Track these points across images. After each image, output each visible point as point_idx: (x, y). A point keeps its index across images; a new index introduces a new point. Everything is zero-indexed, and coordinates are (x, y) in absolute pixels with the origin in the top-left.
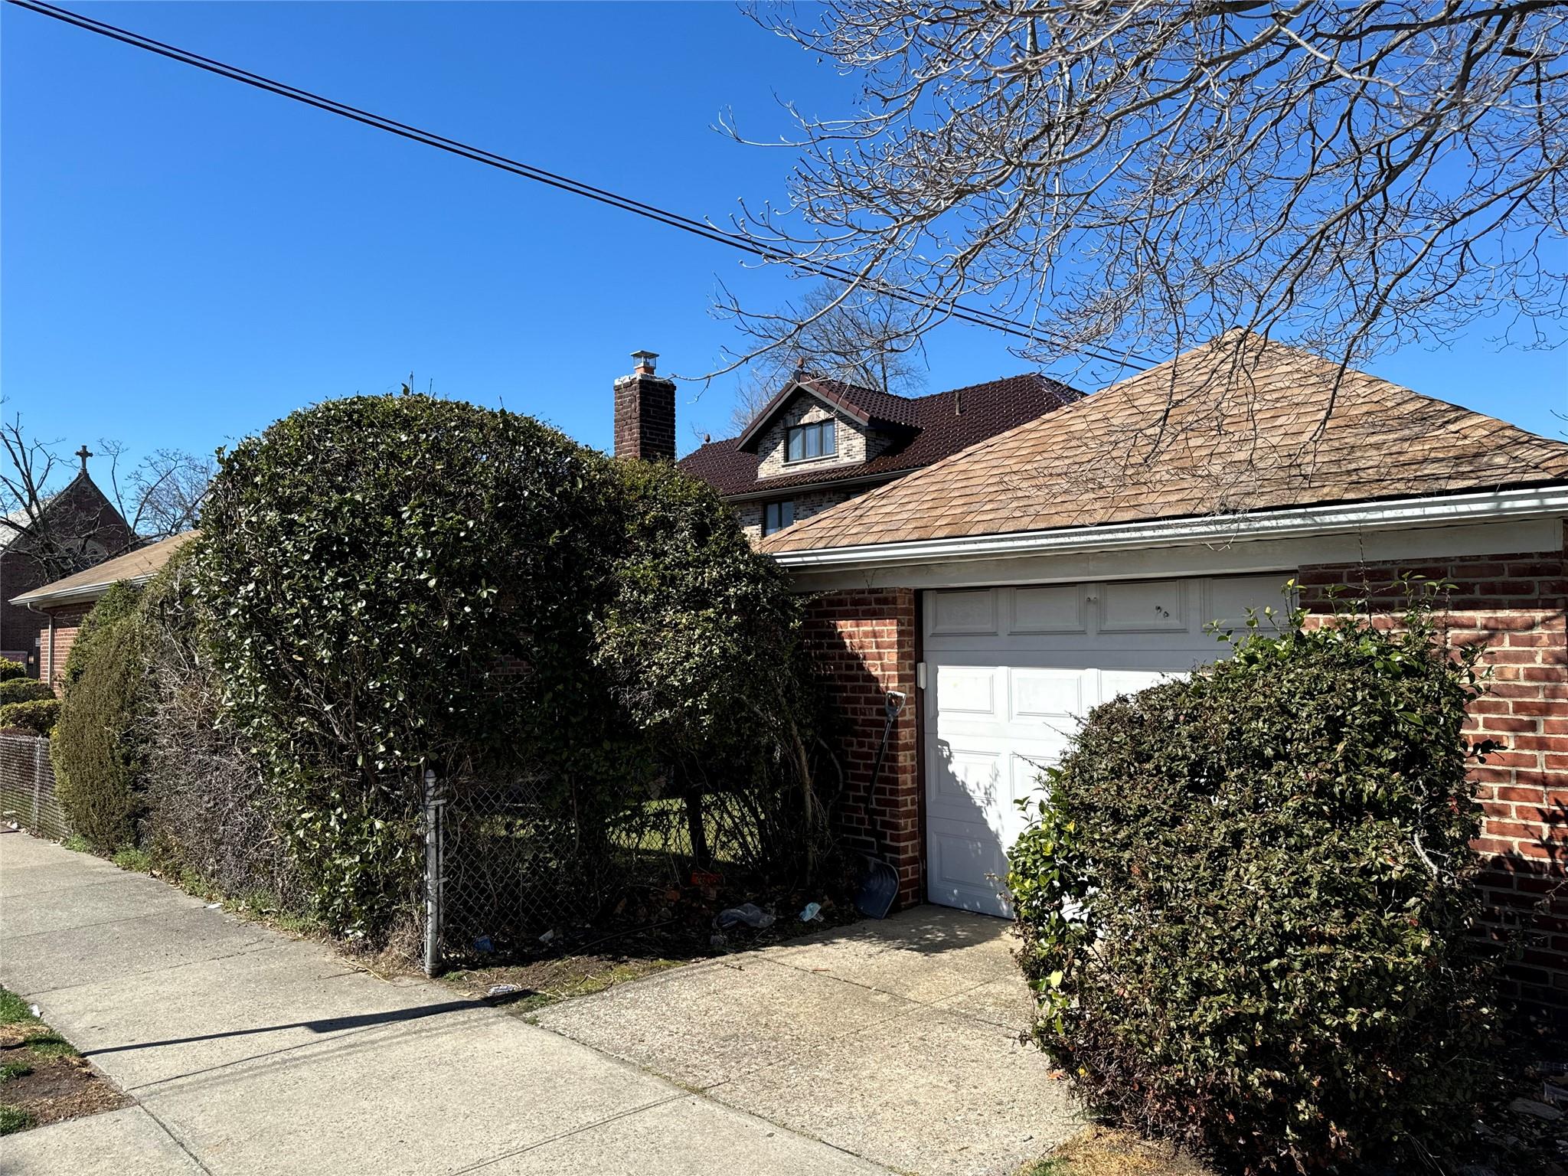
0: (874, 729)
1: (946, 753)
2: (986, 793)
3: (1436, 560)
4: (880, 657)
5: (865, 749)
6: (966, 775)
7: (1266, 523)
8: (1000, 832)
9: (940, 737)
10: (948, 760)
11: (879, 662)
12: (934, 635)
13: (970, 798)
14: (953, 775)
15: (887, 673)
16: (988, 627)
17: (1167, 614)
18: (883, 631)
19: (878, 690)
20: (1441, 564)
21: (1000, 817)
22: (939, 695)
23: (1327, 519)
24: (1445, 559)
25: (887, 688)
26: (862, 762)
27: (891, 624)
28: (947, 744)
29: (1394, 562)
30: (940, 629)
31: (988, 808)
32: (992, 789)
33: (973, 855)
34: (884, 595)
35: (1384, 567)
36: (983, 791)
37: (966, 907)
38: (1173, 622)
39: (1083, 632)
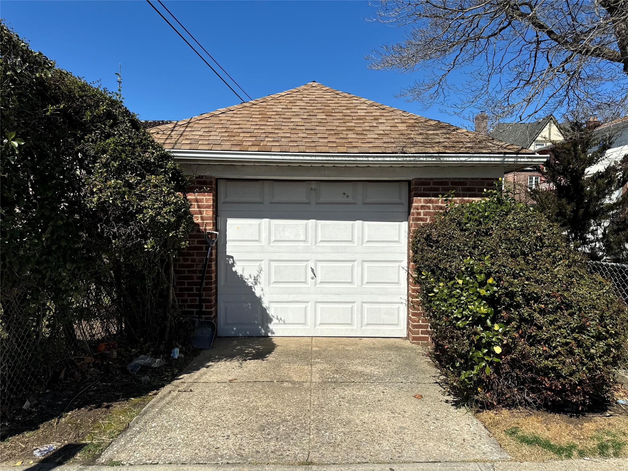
0: (195, 252)
1: (231, 262)
2: (255, 279)
3: (464, 179)
4: (201, 212)
5: (189, 263)
6: (243, 272)
7: (422, 159)
8: (262, 296)
9: (227, 254)
10: (233, 265)
11: (199, 216)
12: (224, 203)
13: (245, 282)
14: (236, 272)
15: (205, 221)
16: (258, 199)
17: (348, 196)
18: (203, 199)
19: (199, 231)
20: (465, 180)
21: (262, 290)
22: (227, 233)
23: (445, 159)
24: (466, 179)
25: (205, 229)
26: (186, 269)
27: (209, 196)
28: (232, 257)
29: (450, 179)
30: (228, 200)
31: (256, 287)
32: (258, 278)
33: (246, 310)
34: (204, 179)
35: (446, 180)
36: (253, 278)
37: (241, 335)
38: (350, 200)
39: (309, 203)
